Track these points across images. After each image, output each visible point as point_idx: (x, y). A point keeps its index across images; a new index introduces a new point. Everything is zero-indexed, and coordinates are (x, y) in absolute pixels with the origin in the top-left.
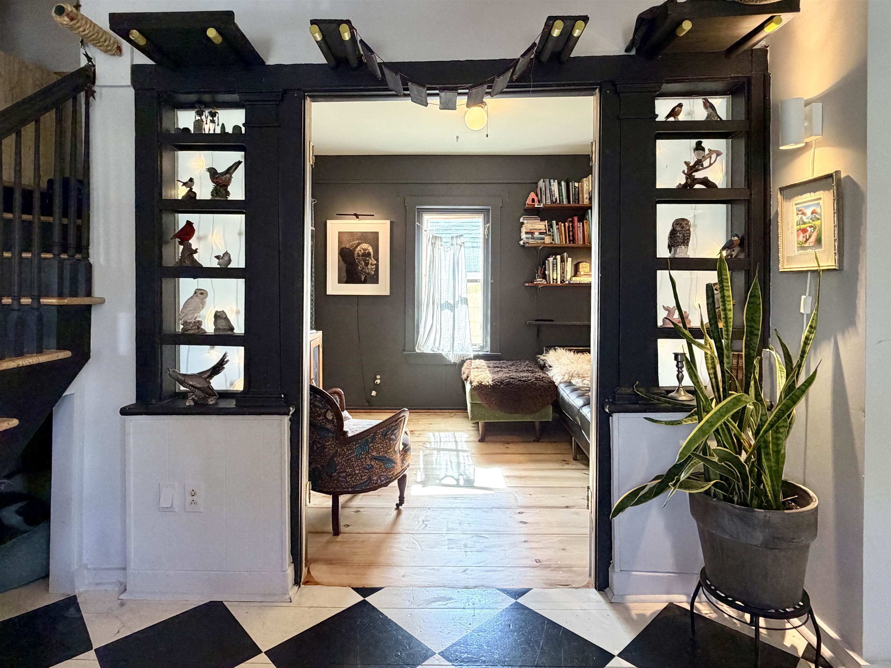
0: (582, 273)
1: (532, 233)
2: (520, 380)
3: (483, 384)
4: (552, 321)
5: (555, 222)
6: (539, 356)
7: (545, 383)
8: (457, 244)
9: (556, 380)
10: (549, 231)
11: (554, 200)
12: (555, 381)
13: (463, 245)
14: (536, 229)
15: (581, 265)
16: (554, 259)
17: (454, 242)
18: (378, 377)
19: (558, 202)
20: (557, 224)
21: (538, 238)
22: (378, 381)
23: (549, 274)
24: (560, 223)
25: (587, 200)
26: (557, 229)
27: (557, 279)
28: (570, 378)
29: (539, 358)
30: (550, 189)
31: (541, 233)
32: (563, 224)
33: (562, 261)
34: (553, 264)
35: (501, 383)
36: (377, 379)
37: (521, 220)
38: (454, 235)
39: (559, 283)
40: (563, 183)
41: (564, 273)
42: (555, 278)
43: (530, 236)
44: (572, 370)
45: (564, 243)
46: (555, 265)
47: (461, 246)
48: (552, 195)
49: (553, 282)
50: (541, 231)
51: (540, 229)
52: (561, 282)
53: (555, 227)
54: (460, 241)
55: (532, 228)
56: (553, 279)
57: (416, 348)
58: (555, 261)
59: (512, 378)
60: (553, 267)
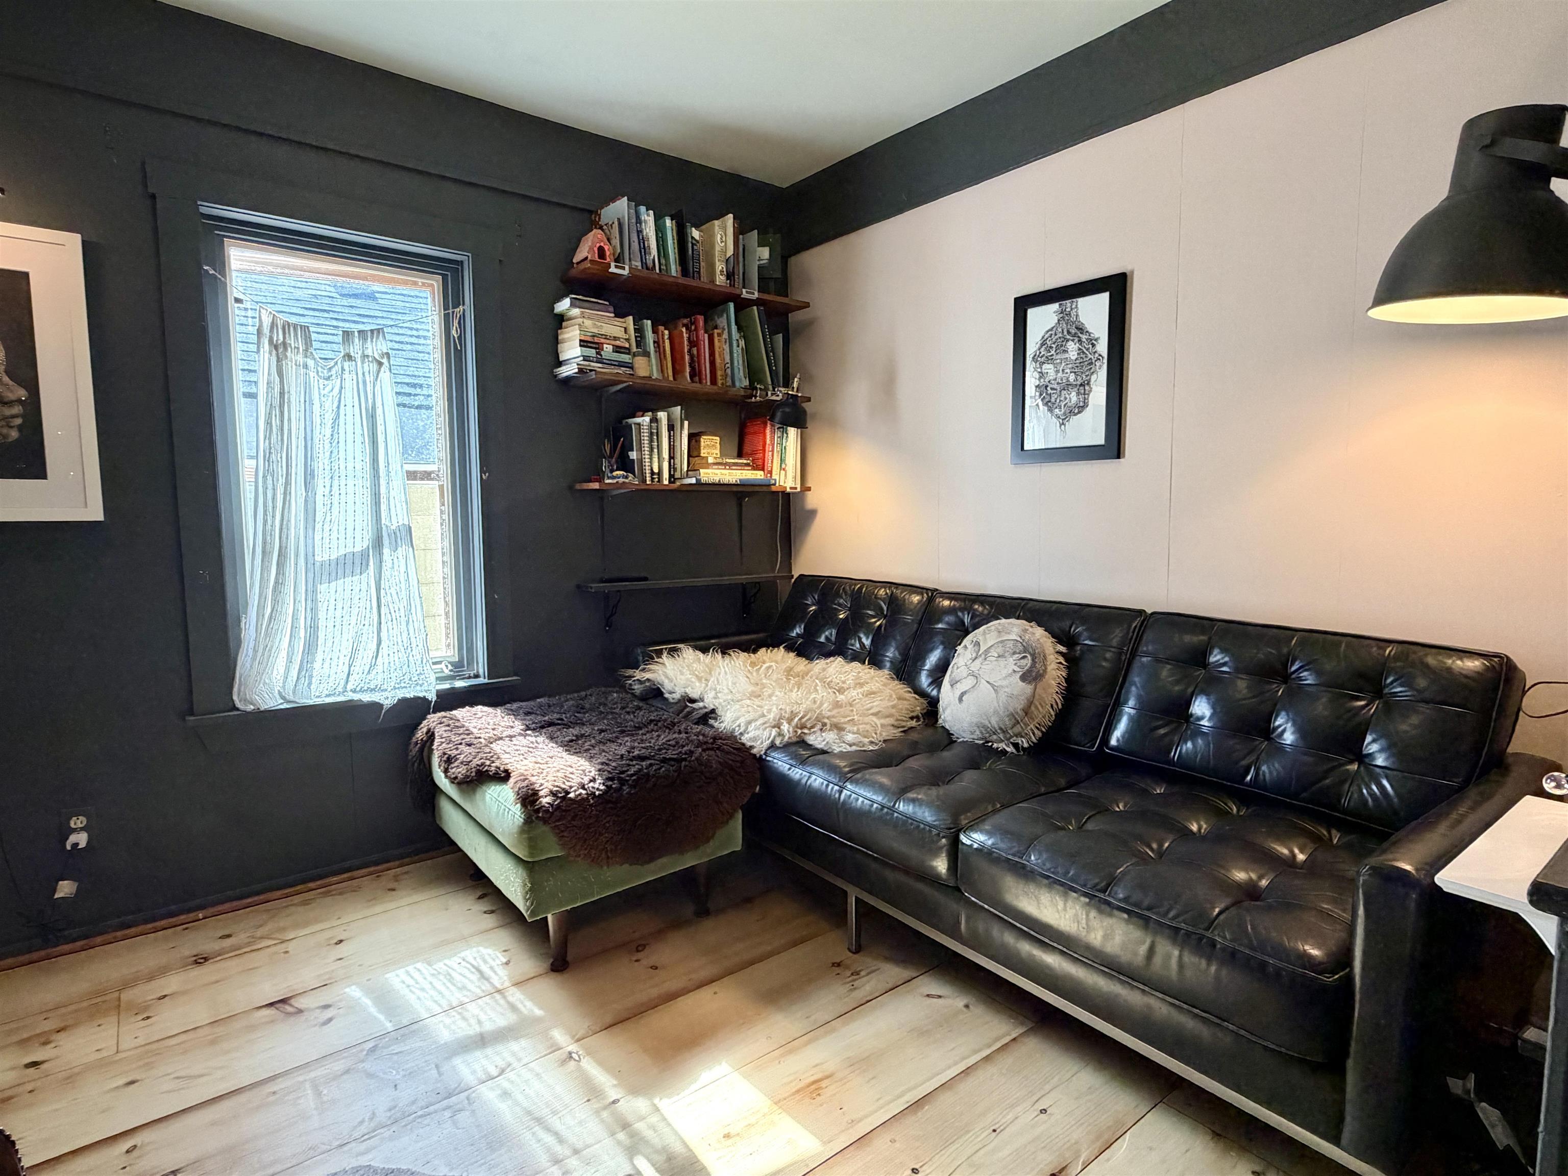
0: (711, 460)
1: (598, 347)
2: (664, 760)
3: (572, 795)
4: (645, 579)
5: (649, 322)
6: (630, 672)
7: (728, 753)
8: (365, 356)
9: (754, 739)
10: (638, 345)
11: (650, 264)
12: (749, 744)
13: (385, 361)
14: (606, 337)
15: (705, 440)
16: (651, 421)
17: (356, 348)
18: (77, 822)
19: (658, 271)
20: (655, 331)
21: (611, 363)
22: (81, 839)
23: (641, 461)
24: (661, 328)
25: (723, 278)
26: (654, 342)
27: (660, 474)
28: (799, 731)
29: (631, 677)
30: (639, 232)
31: (618, 349)
32: (666, 332)
33: (671, 428)
34: (651, 434)
35: (620, 779)
36: (74, 830)
37: (563, 306)
38: (355, 327)
39: (666, 482)
40: (668, 222)
41: (673, 458)
42: (656, 470)
43: (592, 352)
44: (795, 708)
45: (671, 378)
46: (655, 435)
47: (380, 364)
48: (644, 249)
49: (652, 479)
50: (618, 343)
51: (615, 338)
52: (670, 482)
53: (650, 337)
54: (376, 347)
55: (595, 331)
56: (652, 473)
57: (235, 698)
58: (654, 425)
59: (641, 758)
60: (651, 441)
